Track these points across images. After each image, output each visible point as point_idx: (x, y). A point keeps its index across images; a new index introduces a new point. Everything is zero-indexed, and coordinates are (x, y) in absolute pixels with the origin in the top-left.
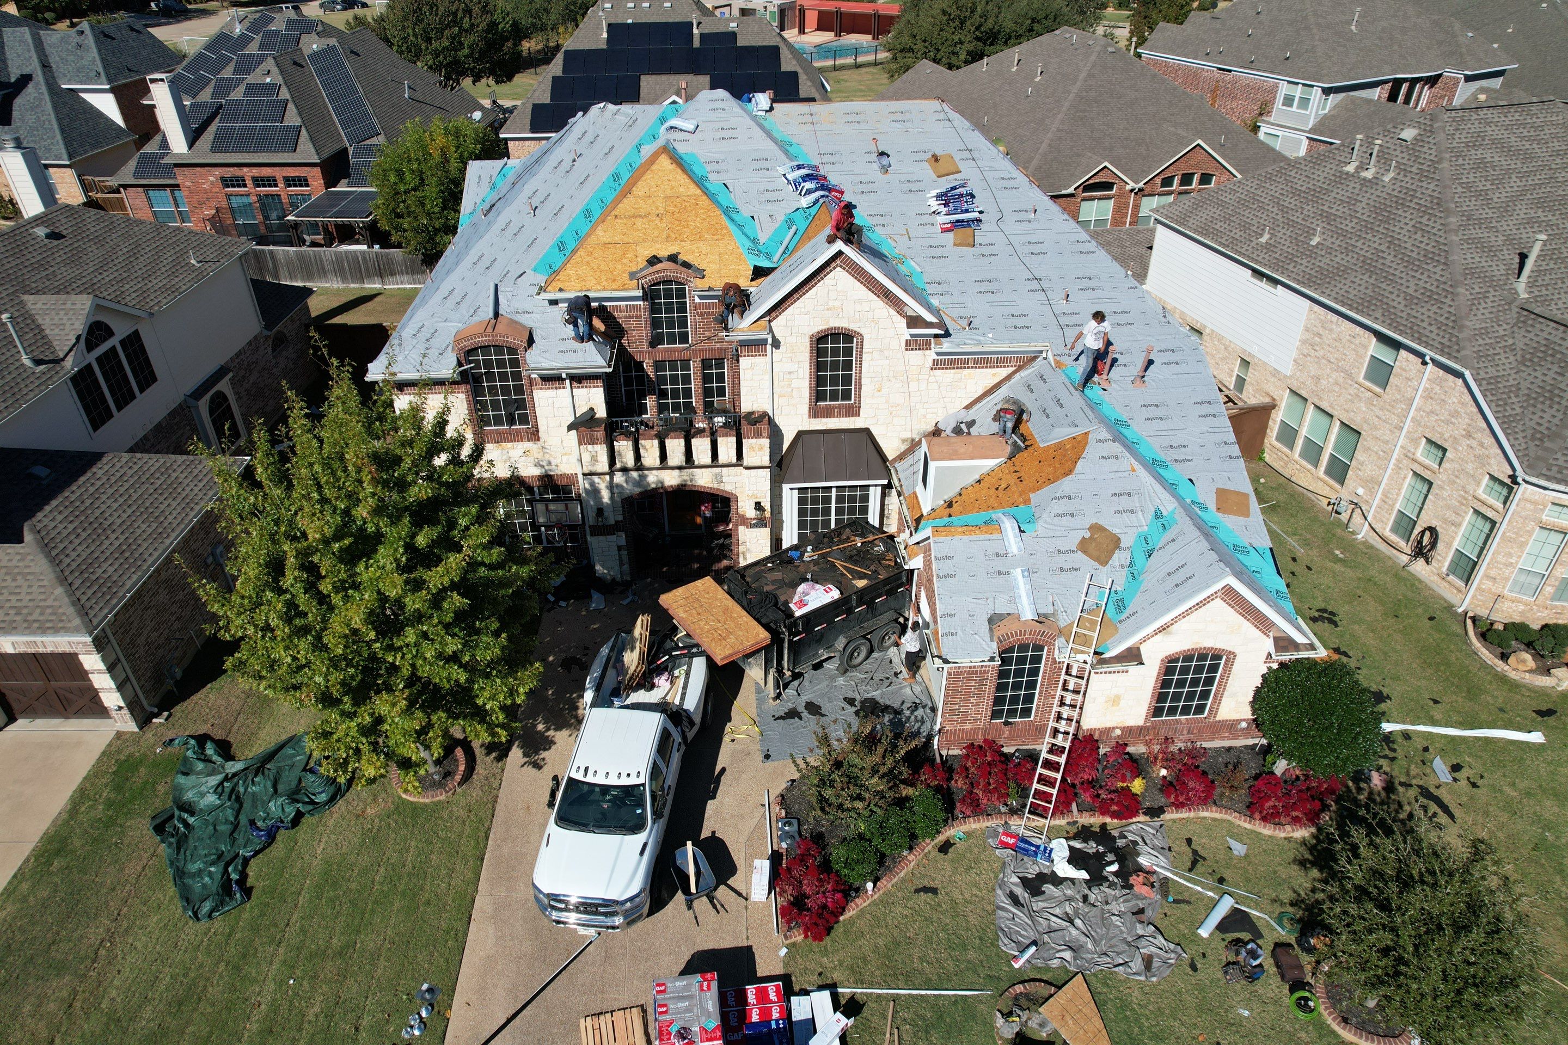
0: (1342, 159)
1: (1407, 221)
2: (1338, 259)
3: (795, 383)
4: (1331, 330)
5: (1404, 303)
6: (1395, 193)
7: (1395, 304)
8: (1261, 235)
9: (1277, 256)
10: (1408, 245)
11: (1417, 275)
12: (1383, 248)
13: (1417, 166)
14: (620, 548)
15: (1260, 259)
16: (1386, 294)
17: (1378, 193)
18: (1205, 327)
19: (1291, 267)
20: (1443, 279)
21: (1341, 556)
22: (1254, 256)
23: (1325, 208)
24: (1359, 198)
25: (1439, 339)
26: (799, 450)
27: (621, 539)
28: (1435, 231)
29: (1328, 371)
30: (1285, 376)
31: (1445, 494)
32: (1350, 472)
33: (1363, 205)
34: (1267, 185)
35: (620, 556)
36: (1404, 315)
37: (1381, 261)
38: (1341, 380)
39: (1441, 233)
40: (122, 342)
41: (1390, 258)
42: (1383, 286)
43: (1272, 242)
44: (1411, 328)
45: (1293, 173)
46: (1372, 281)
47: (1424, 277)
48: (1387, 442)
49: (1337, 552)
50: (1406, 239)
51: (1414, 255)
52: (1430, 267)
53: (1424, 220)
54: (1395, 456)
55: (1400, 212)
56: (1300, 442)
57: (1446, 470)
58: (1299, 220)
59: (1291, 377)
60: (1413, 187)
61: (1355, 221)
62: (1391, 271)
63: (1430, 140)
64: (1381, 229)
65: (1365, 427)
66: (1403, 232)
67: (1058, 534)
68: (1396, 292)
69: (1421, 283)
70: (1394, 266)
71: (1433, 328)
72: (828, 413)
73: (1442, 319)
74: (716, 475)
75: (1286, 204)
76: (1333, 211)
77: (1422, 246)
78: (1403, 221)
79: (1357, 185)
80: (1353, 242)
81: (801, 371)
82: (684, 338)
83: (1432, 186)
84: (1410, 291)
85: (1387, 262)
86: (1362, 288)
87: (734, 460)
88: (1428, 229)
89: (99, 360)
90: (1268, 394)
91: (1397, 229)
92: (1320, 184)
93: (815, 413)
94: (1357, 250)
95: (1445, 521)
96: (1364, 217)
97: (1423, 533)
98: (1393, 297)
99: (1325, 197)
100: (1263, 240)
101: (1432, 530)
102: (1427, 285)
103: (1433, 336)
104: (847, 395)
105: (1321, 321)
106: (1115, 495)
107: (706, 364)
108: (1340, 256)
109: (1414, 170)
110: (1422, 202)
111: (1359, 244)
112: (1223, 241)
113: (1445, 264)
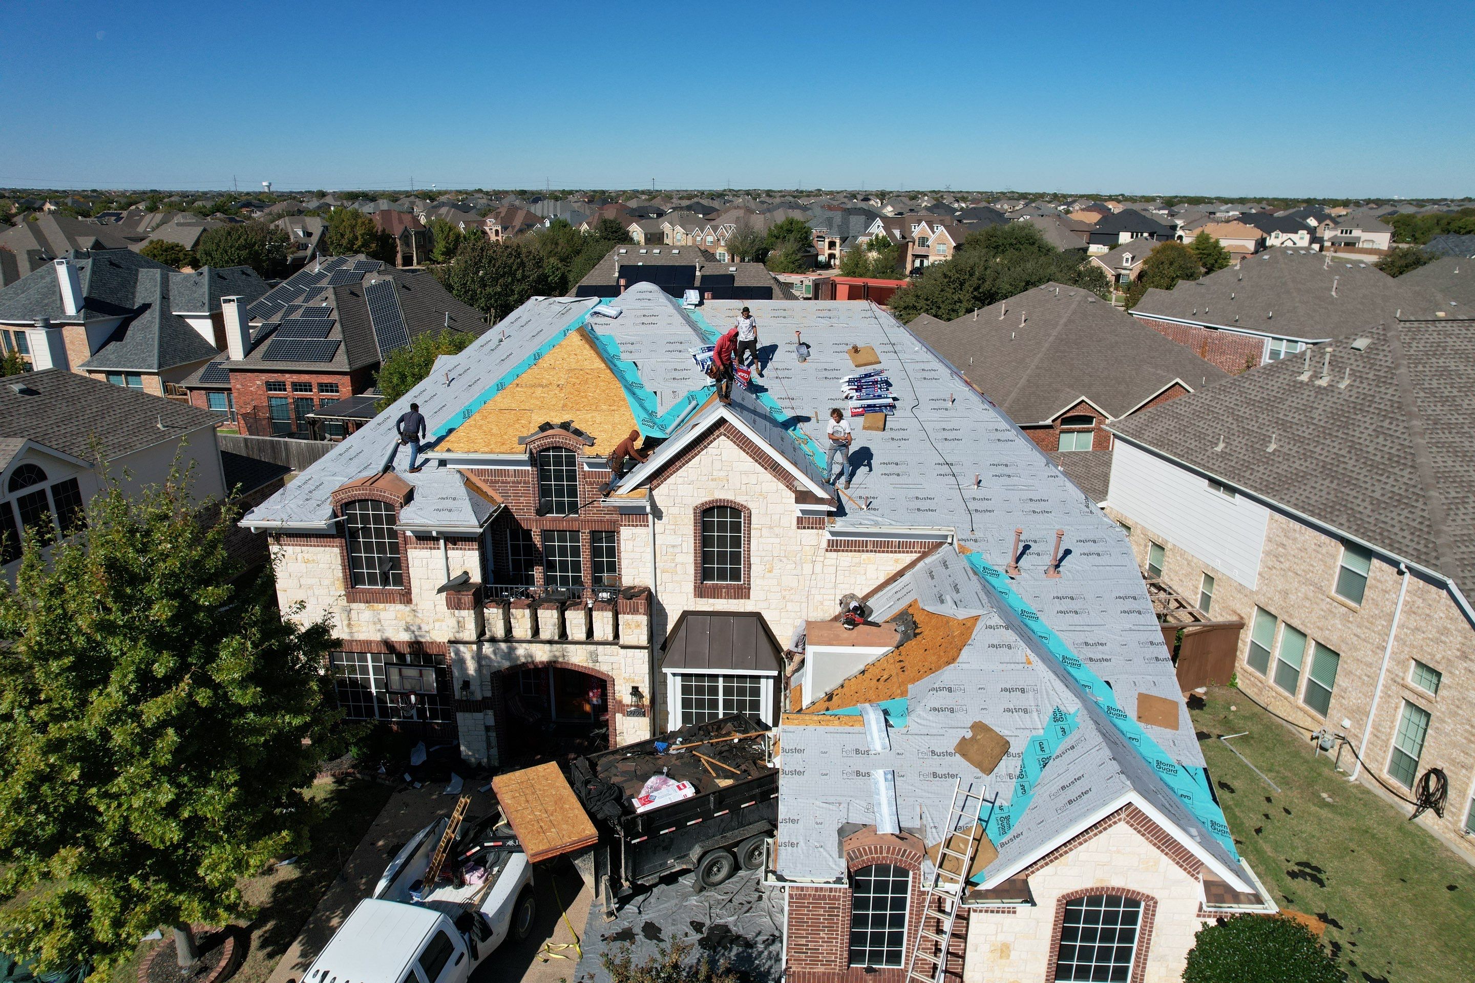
0: (1295, 369)
1: (1367, 425)
2: (1296, 465)
3: (680, 558)
4: (1295, 539)
5: (1370, 507)
6: (1352, 399)
7: (1360, 509)
8: (1217, 444)
9: (1233, 464)
10: (1370, 449)
11: (1383, 479)
12: (1342, 452)
13: (1373, 372)
14: (488, 729)
15: (1215, 467)
16: (1350, 498)
17: (1335, 399)
18: (1167, 542)
19: (1247, 474)
20: (1412, 483)
21: (1329, 800)
22: (1210, 465)
23: (1281, 416)
24: (1315, 405)
25: (1414, 545)
26: (682, 633)
27: (489, 718)
28: (1398, 434)
29: (1296, 585)
30: (1252, 592)
31: (1448, 728)
32: (1332, 701)
33: (1320, 411)
34: (1222, 397)
35: (488, 738)
36: (1372, 520)
37: (1342, 466)
38: (1311, 594)
39: (1405, 436)
40: (55, 488)
41: (1352, 462)
42: (1347, 490)
43: (1227, 450)
44: (1381, 534)
45: (1246, 385)
46: (1334, 486)
47: (1391, 481)
48: (1370, 665)
49: (1324, 795)
50: (1367, 443)
51: (1378, 459)
52: (1396, 470)
53: (1386, 424)
54: (1381, 681)
55: (1359, 417)
56: (1273, 666)
57: (1443, 698)
58: (1255, 429)
59: (1257, 593)
60: (1371, 393)
61: (1312, 427)
62: (1354, 475)
63: (1385, 348)
64: (1340, 434)
65: (1344, 647)
66: (1364, 436)
67: (934, 731)
68: (1361, 497)
69: (1388, 487)
70: (1356, 469)
71: (1406, 533)
72: (714, 593)
73: (1415, 524)
74: (591, 653)
75: (1240, 414)
76: (1289, 419)
77: (1386, 449)
78: (1363, 425)
79: (1312, 393)
80: (1311, 448)
81: (685, 545)
82: (574, 507)
83: (1390, 391)
84: (1377, 495)
85: (1349, 467)
86: (1324, 494)
87: (611, 638)
88: (1391, 432)
89: (21, 501)
90: (1235, 612)
91: (1357, 434)
92: (1274, 393)
93: (701, 592)
94: (1316, 456)
95: (1453, 762)
96: (1322, 423)
97: (1427, 777)
98: (1358, 501)
99: (1280, 406)
100: (1220, 448)
101: (1438, 772)
102: (1396, 489)
103: (1406, 542)
104: (736, 575)
105: (1283, 529)
106: (1006, 690)
107: (595, 536)
108: (1298, 462)
109: (1371, 376)
110: (1382, 406)
111: (1318, 450)
112: (1178, 451)
113: (1412, 467)
